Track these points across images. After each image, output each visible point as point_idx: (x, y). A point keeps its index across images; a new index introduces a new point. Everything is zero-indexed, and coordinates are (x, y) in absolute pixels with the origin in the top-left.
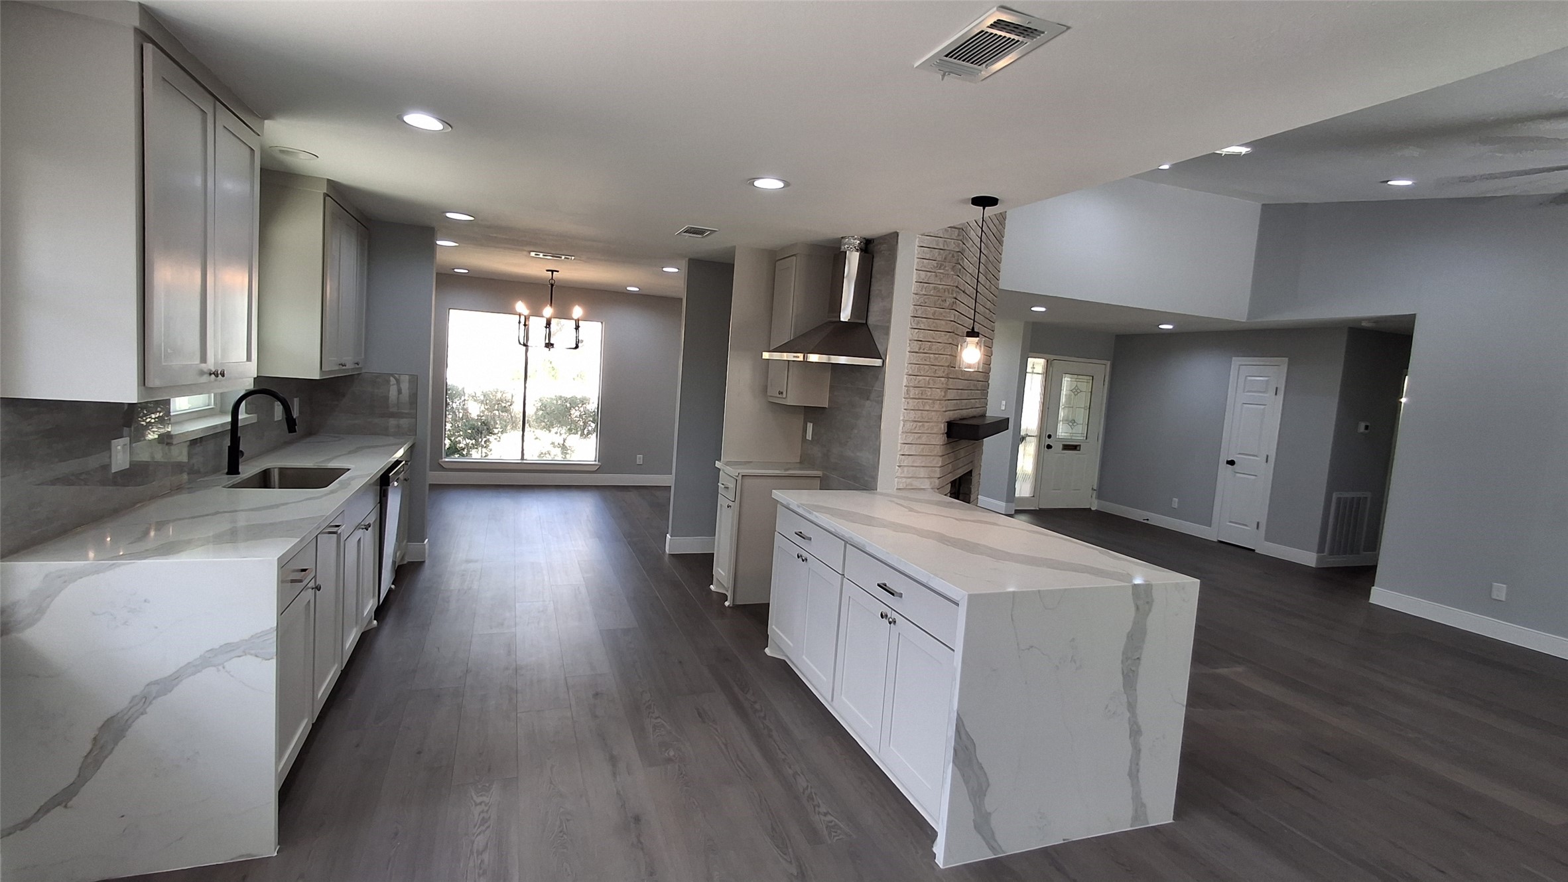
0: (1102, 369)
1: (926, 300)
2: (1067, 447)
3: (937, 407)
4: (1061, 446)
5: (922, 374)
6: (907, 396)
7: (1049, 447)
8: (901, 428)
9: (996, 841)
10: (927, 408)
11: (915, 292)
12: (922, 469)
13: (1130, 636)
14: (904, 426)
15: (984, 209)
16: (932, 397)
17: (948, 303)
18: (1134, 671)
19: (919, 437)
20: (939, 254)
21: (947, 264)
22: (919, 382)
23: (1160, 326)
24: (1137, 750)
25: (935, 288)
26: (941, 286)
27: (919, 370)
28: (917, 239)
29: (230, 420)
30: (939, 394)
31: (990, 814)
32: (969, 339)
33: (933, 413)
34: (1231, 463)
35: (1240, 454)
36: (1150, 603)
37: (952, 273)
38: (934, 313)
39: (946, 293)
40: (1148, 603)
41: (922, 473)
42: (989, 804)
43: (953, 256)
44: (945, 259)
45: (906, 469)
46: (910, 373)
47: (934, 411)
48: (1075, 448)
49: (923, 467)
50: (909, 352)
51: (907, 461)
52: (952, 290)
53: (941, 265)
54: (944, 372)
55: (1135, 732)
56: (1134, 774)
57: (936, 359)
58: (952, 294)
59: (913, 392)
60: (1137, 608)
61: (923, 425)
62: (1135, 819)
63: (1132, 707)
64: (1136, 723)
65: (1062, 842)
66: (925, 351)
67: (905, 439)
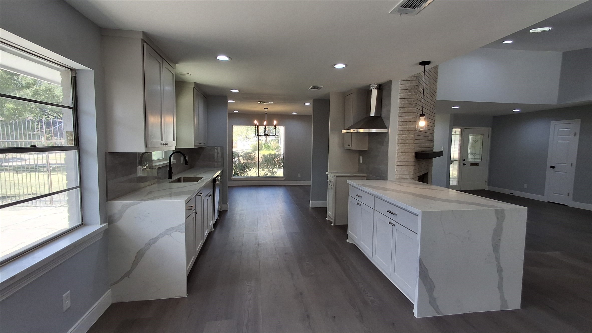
0: (487, 131)
1: (404, 105)
2: (472, 164)
3: (411, 147)
4: (470, 164)
5: (404, 134)
6: (398, 143)
7: (464, 164)
8: (396, 155)
9: (439, 309)
10: (407, 147)
11: (400, 102)
12: (406, 171)
13: (495, 230)
15: (425, 66)
16: (409, 143)
17: (413, 106)
18: (498, 245)
19: (404, 159)
20: (409, 87)
21: (412, 91)
22: (403, 137)
23: (514, 111)
24: (501, 279)
25: (408, 100)
26: (410, 100)
27: (403, 132)
28: (399, 82)
29: (168, 162)
30: (411, 141)
31: (436, 298)
32: (421, 117)
34: (553, 167)
35: (557, 163)
36: (503, 217)
37: (415, 94)
38: (408, 110)
39: (413, 102)
40: (502, 217)
41: (406, 172)
42: (435, 294)
43: (415, 88)
44: (411, 89)
45: (399, 171)
46: (399, 134)
47: (410, 148)
48: (476, 164)
50: (398, 126)
51: (399, 168)
52: (415, 100)
53: (410, 91)
54: (413, 133)
55: (500, 270)
56: (500, 287)
57: (410, 128)
58: (415, 102)
59: (400, 141)
60: (498, 219)
61: (405, 154)
62: (502, 306)
63: (497, 259)
65: (469, 313)
66: (405, 125)
67: (398, 160)
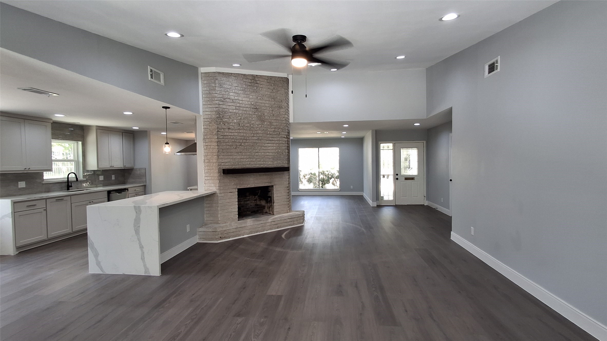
0: (423, 144)
1: (207, 134)
2: (406, 179)
3: (216, 165)
4: (404, 179)
5: (209, 155)
6: (204, 162)
7: (397, 179)
9: (103, 269)
10: (211, 165)
11: (203, 132)
14: (204, 171)
15: (166, 109)
16: (213, 162)
17: (214, 133)
18: (138, 230)
19: (210, 174)
20: (210, 119)
21: (213, 122)
22: (208, 158)
24: (143, 253)
25: (209, 130)
26: (211, 129)
27: (207, 154)
28: (202, 116)
29: (67, 180)
30: (215, 161)
31: (100, 262)
32: (166, 145)
33: (214, 167)
36: (140, 211)
38: (210, 137)
39: (214, 130)
41: (212, 185)
42: (100, 259)
43: (214, 119)
44: (212, 120)
45: (207, 184)
46: (205, 155)
48: (413, 179)
49: (213, 183)
51: (207, 182)
53: (211, 123)
55: (141, 247)
56: (143, 259)
57: (212, 150)
58: (216, 130)
59: (206, 161)
60: (136, 212)
61: (211, 171)
62: (146, 272)
63: (139, 239)
64: (141, 244)
65: (122, 274)
66: (209, 148)
67: (205, 175)
